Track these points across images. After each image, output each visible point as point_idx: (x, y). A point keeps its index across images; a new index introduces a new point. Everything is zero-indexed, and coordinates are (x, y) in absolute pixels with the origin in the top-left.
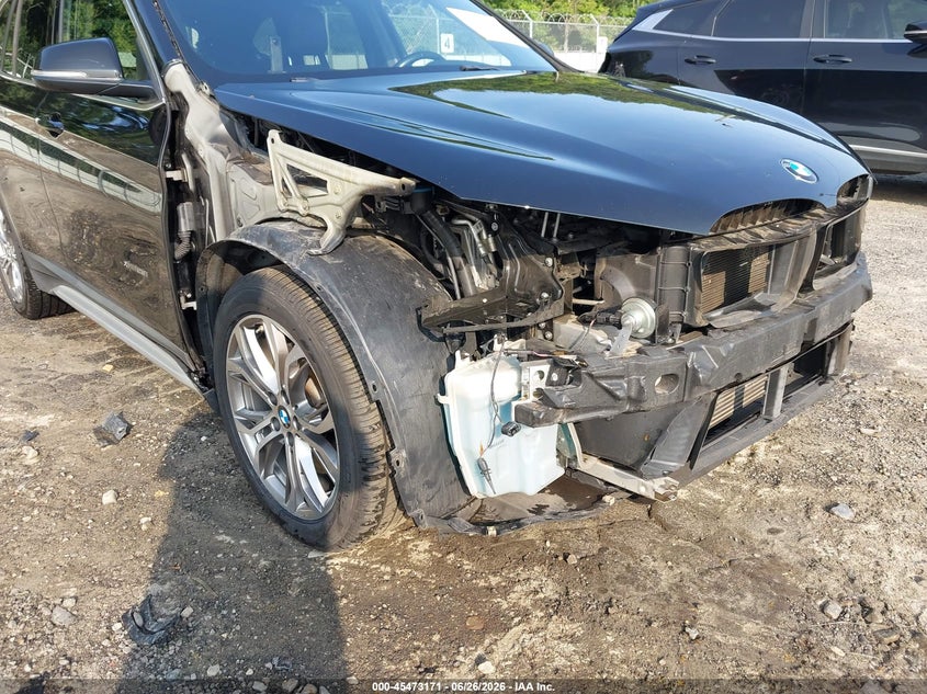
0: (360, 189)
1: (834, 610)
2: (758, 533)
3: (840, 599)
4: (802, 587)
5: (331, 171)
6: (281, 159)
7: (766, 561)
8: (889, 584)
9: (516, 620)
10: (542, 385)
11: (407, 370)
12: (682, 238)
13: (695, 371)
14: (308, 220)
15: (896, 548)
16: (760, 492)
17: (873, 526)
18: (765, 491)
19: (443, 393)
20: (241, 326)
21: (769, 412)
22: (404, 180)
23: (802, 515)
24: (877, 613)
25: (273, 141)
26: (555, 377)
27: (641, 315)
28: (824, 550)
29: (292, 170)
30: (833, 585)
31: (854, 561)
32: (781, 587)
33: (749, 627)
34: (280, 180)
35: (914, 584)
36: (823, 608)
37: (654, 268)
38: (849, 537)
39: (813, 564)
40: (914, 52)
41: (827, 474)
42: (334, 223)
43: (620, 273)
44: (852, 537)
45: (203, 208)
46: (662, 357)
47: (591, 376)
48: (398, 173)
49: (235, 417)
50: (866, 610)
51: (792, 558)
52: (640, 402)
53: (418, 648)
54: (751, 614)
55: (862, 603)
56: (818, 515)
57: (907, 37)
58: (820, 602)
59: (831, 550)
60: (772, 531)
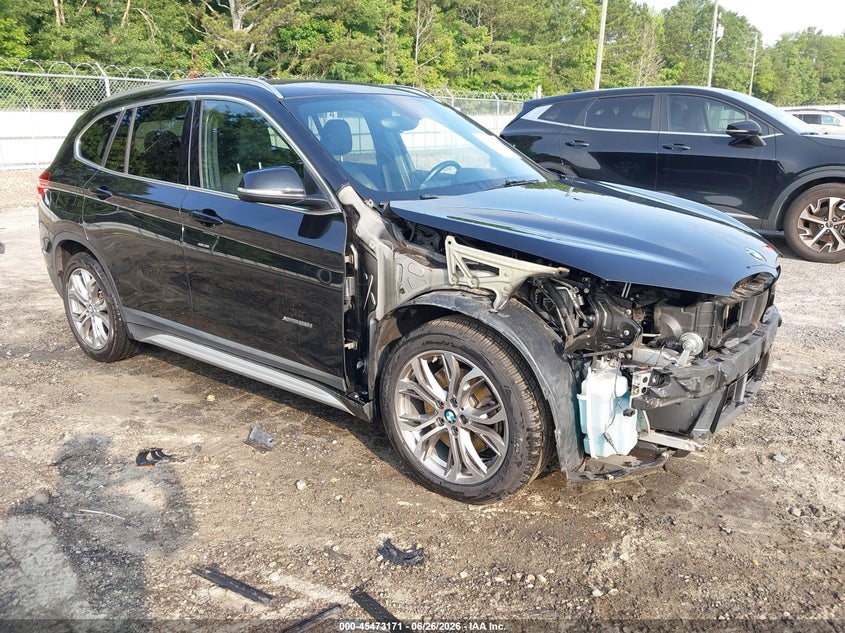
0: (527, 274)
1: (797, 511)
2: (736, 474)
3: (798, 506)
4: (774, 502)
5: (503, 263)
6: (456, 254)
7: (748, 490)
8: (821, 496)
9: (623, 533)
10: (646, 385)
11: (558, 381)
12: (709, 297)
13: (723, 373)
14: (476, 291)
15: (818, 476)
16: (726, 451)
17: (800, 465)
18: (728, 450)
19: (580, 392)
20: (419, 358)
21: (738, 398)
22: (561, 269)
23: (756, 462)
24: (821, 510)
25: (450, 243)
26: (654, 381)
27: (694, 342)
28: (777, 480)
29: (464, 259)
30: (791, 499)
31: (797, 486)
32: (762, 503)
33: (755, 525)
34: (454, 266)
35: (834, 495)
36: (790, 512)
37: (693, 315)
38: (789, 473)
39: (775, 489)
40: (732, 144)
41: (760, 437)
42: (501, 293)
43: (671, 318)
44: (791, 472)
45: (367, 281)
46: (706, 366)
47: (676, 378)
48: (555, 265)
49: (399, 419)
50: (814, 510)
51: (762, 487)
52: (698, 392)
53: (576, 552)
54: (753, 518)
55: (810, 506)
56: (766, 462)
57: (727, 133)
58: (787, 509)
59: (782, 481)
60: (743, 473)
